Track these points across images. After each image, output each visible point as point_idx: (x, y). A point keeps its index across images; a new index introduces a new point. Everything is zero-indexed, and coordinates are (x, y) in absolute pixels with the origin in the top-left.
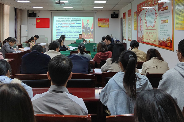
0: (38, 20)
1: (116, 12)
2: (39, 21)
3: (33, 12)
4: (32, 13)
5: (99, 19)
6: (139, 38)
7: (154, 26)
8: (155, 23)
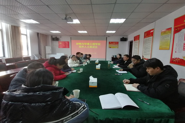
3: (56, 37)
6: (179, 59)
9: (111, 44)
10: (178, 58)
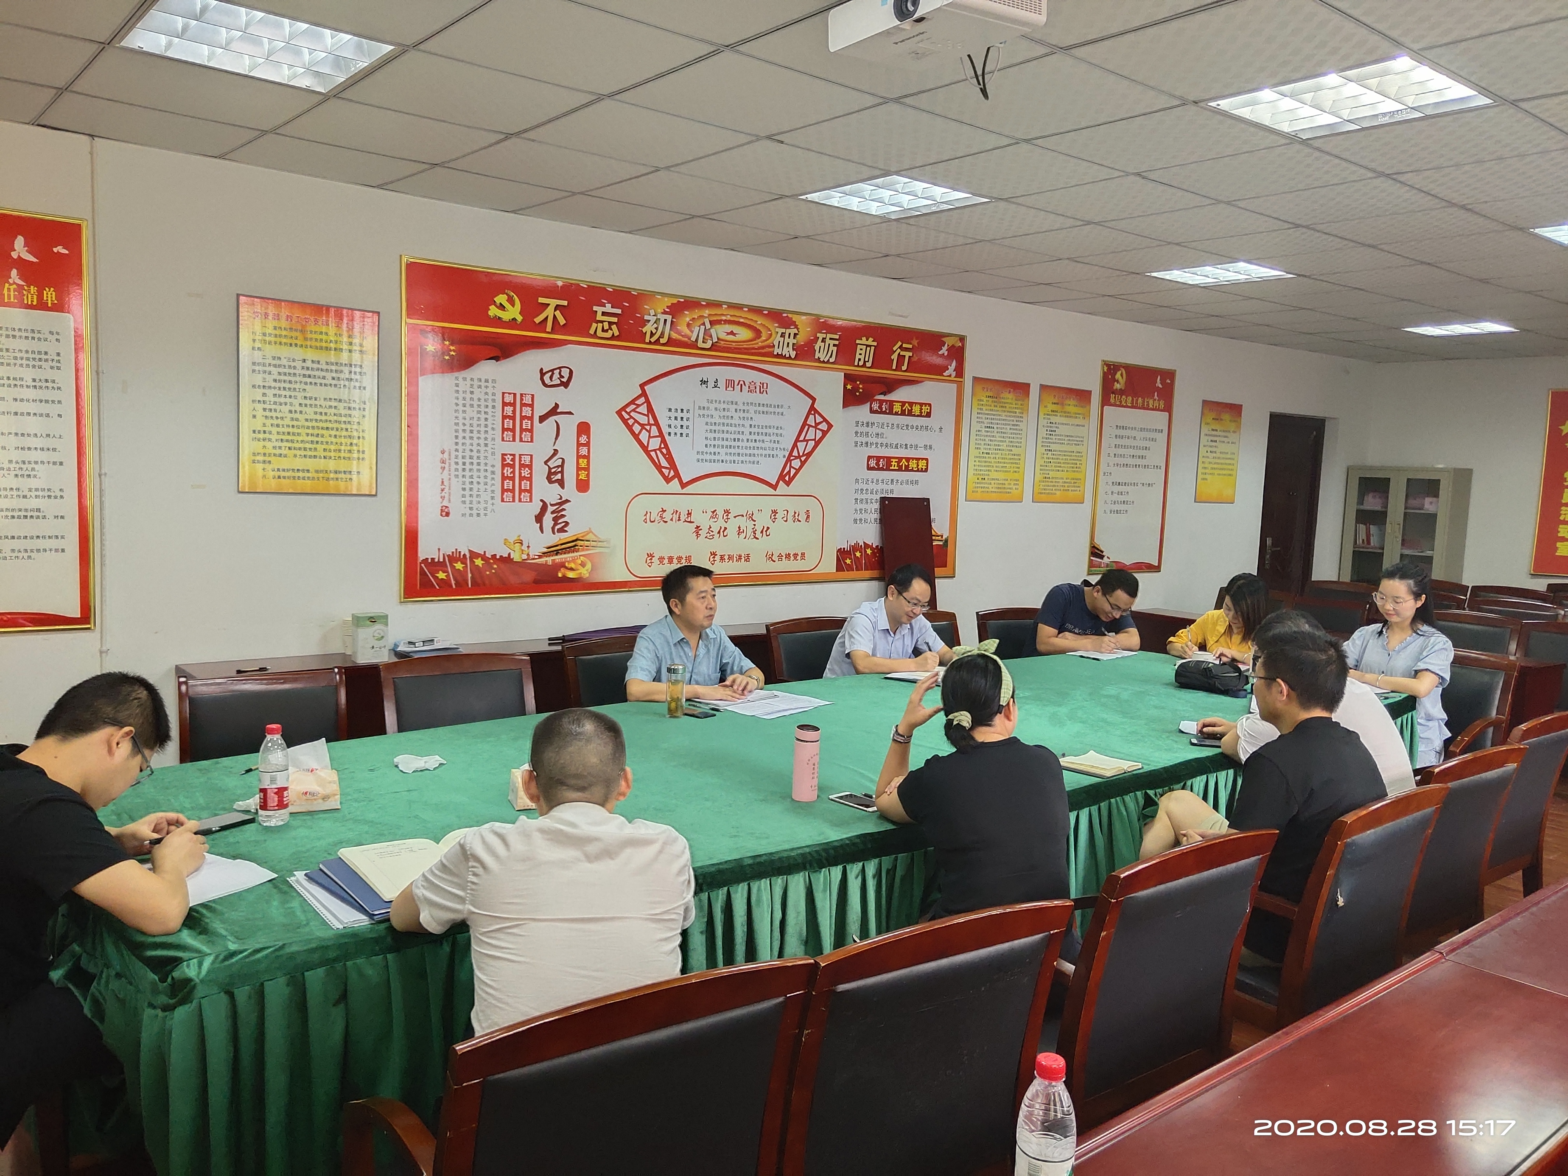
6: (479, 562)
7: (786, 478)
8: (796, 463)
10: (474, 555)
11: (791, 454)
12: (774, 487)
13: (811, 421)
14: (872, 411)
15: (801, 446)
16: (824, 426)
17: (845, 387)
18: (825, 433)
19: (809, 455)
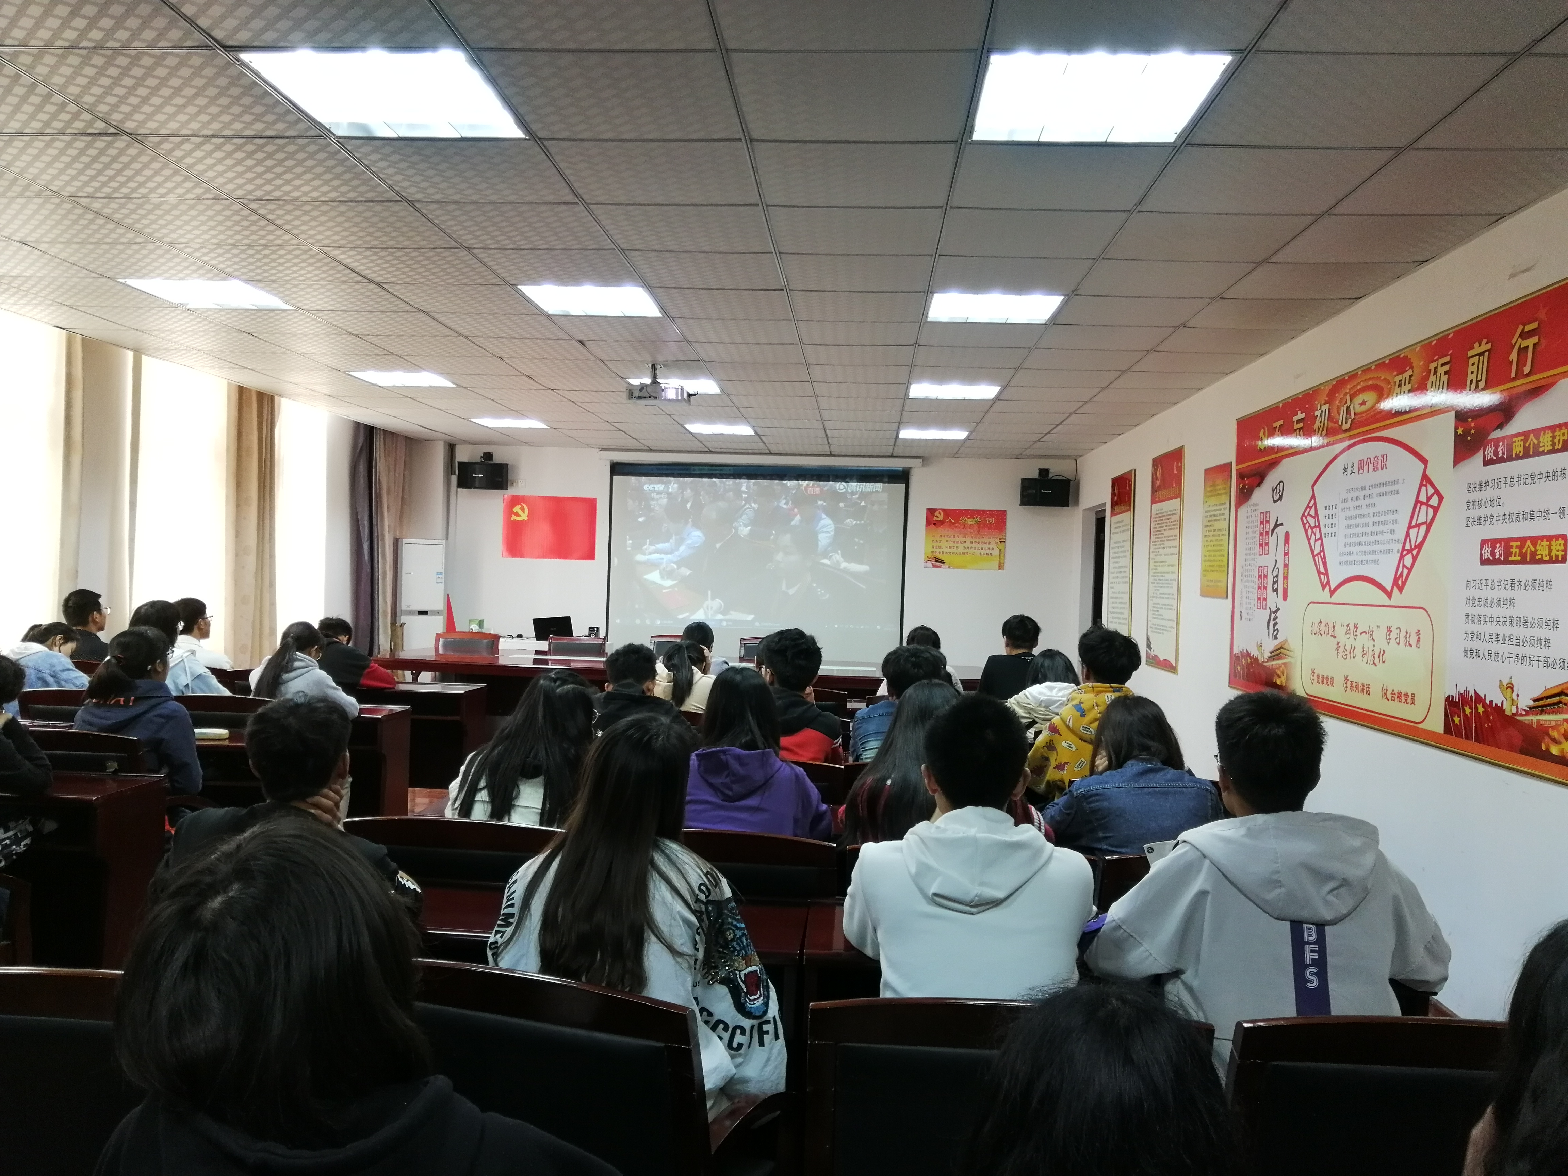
0: (517, 509)
1: (1058, 469)
2: (524, 516)
3: (488, 456)
4: (478, 459)
5: (931, 512)
6: (1249, 660)
7: (1400, 583)
8: (1408, 560)
9: (944, 530)
10: (1247, 654)
11: (1403, 549)
12: (1389, 594)
13: (1423, 498)
14: (1486, 463)
15: (1413, 532)
16: (1434, 501)
17: (1456, 433)
18: (1436, 510)
19: (1420, 546)
